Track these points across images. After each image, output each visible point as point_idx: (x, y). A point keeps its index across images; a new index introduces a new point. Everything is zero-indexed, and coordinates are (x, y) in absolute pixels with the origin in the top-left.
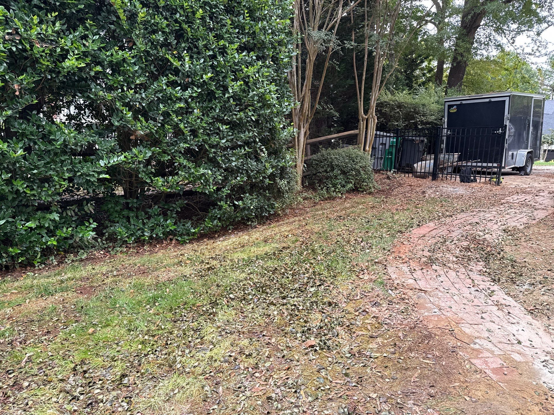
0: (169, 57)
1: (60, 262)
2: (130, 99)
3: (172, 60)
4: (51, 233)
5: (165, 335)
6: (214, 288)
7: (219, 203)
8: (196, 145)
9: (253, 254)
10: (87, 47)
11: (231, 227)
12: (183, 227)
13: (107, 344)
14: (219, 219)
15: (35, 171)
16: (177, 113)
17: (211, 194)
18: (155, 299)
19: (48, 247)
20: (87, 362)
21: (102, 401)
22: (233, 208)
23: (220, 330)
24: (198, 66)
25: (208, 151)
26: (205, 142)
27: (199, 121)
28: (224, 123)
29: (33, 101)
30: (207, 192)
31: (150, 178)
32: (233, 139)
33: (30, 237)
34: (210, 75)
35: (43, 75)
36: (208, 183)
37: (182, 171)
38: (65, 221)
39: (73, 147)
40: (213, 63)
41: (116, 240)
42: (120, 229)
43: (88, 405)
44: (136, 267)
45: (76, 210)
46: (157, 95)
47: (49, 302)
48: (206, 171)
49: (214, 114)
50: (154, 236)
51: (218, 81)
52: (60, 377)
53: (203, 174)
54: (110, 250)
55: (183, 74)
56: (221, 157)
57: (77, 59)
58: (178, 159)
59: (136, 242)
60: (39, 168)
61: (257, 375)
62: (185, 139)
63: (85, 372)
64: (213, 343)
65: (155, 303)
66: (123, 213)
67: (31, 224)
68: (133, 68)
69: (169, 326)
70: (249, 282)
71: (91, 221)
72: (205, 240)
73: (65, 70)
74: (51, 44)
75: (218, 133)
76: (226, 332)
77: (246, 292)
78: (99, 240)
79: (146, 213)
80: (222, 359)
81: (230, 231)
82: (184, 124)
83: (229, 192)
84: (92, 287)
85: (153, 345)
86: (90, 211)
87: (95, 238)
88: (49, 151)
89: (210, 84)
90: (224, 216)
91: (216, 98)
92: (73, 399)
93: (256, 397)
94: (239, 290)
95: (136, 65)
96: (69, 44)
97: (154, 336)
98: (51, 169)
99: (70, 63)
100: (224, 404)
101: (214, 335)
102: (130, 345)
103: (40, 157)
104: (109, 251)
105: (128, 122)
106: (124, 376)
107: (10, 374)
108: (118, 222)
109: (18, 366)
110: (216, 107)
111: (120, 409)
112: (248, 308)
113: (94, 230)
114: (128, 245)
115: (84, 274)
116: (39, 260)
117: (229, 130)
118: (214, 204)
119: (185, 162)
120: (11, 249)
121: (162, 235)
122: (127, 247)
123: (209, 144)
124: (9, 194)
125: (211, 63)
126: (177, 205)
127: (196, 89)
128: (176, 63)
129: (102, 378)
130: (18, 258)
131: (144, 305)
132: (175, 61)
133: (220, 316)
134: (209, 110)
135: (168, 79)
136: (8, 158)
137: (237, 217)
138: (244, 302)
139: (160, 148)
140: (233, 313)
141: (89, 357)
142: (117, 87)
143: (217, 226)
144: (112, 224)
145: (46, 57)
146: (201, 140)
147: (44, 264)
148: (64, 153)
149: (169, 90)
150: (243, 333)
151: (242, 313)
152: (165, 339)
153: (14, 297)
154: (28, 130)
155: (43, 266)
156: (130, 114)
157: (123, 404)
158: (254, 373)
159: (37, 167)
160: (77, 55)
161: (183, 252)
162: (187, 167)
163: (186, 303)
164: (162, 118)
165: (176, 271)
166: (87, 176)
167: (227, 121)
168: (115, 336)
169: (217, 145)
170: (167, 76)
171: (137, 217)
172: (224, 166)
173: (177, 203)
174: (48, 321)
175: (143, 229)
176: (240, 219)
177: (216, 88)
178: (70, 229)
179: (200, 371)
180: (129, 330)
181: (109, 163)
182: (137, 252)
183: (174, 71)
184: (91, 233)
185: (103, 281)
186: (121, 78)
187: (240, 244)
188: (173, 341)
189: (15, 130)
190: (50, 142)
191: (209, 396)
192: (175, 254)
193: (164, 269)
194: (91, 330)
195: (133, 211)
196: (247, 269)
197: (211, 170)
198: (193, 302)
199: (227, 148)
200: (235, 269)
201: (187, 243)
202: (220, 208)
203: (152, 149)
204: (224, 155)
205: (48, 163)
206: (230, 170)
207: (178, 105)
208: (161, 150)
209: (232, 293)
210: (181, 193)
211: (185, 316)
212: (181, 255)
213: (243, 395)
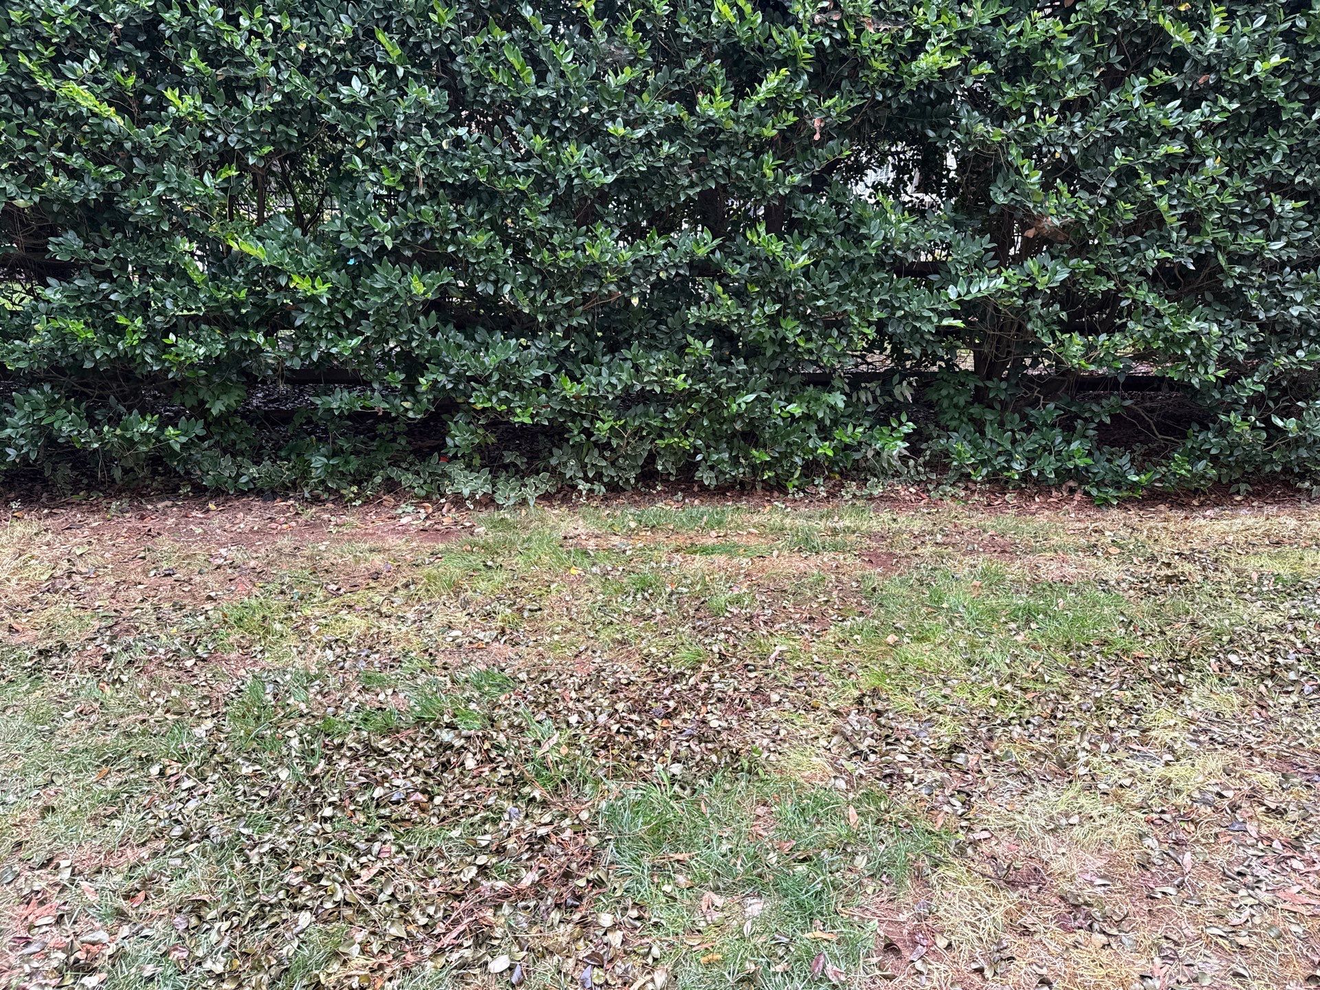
0: (1166, 22)
1: (832, 495)
2: (1045, 140)
3: (1171, 30)
4: (825, 433)
5: (1052, 696)
6: (1183, 628)
7: (1222, 417)
8: (1190, 255)
9: (1308, 570)
10: (970, 20)
11: (1243, 487)
12: (1107, 465)
13: (923, 676)
14: (1215, 460)
15: (821, 303)
16: (1155, 170)
17: (1204, 390)
18: (1029, 616)
19: (816, 462)
20: (884, 697)
21: (911, 780)
22: (1264, 435)
23: (1193, 727)
24: (1245, 39)
25: (1222, 270)
26: (1217, 247)
27: (1213, 190)
28: (1289, 192)
29: (841, 152)
30: (1195, 381)
31: (1053, 334)
32: (1307, 239)
33: (789, 435)
34: (1276, 60)
35: (868, 95)
36: (1204, 358)
37: (1138, 322)
38: (853, 413)
39: (899, 253)
40: (1294, 25)
41: (946, 468)
42: (960, 446)
43: (885, 777)
44: (986, 535)
45: (878, 392)
46: (1112, 125)
47: (811, 565)
48: (1205, 325)
49: (1265, 169)
50: (1035, 474)
51: (1296, 73)
52: (833, 705)
53: (1193, 333)
54: (930, 487)
55: (1196, 62)
56: (1259, 289)
57: (944, 51)
58: (1133, 289)
59: (989, 482)
60: (828, 296)
61: (1296, 864)
62: (1162, 237)
63: (879, 713)
64: (1171, 750)
65: (1028, 622)
66: (972, 411)
67: (795, 409)
68: (1065, 61)
69: (1062, 680)
70: (1292, 638)
71: (904, 418)
72: (1162, 507)
73: (915, 79)
74: (896, 23)
75: (1266, 221)
76: (1212, 739)
77: (1280, 660)
78: (911, 462)
79: (1024, 417)
80: (1196, 795)
81: (1238, 498)
82: (1171, 197)
83: (1262, 388)
84: (891, 555)
85: (1022, 708)
86: (905, 398)
87: (905, 456)
88: (853, 261)
89: (1270, 86)
90: (1231, 454)
91: (1278, 124)
92: (855, 754)
93: (1286, 914)
94: (1257, 649)
95: (1073, 53)
96: (932, 18)
97: (1025, 690)
98: (849, 300)
99: (930, 60)
100: (1195, 892)
101: (1177, 734)
102: (972, 693)
103: (834, 274)
104: (928, 491)
105: (1027, 196)
106: (956, 748)
107: (750, 671)
108: (955, 430)
109: (762, 663)
110: (1274, 149)
111: (946, 808)
112: (1281, 700)
113: (907, 437)
114: (970, 485)
115: (876, 526)
116: (796, 483)
117: (1300, 214)
118: (1206, 420)
119: (1151, 300)
120: (754, 452)
121: (1053, 476)
122: (966, 488)
123: (1228, 253)
124: (768, 344)
125: (1288, 24)
126: (1103, 410)
127: (1223, 101)
128: (1182, 37)
129: (912, 736)
130: (763, 470)
131: (1004, 619)
132: (1179, 30)
133: (1195, 697)
134: (1250, 160)
135: (1151, 80)
136: (780, 272)
137: (1272, 461)
138: (1269, 683)
139: (1091, 260)
140: (1236, 702)
141: (887, 687)
142: (1019, 110)
143: (1203, 477)
144: (942, 433)
145: (881, 54)
146: (1208, 241)
147: (804, 492)
148: (880, 264)
149: (1151, 110)
150: (1263, 755)
151: (1262, 707)
152: (1051, 705)
153: (753, 542)
154: (821, 216)
155: (802, 495)
156: (1036, 177)
157: (953, 800)
158: (1289, 858)
159: (824, 295)
160: (945, 40)
161: (1100, 525)
162: (1153, 312)
163: (1105, 642)
164: (1113, 184)
165: (1082, 566)
166: (917, 318)
167: (1301, 188)
168: (939, 664)
169: (1254, 256)
170: (1147, 73)
171: (1002, 424)
172: (1262, 316)
173: (1104, 402)
174: (811, 599)
175: (1011, 455)
176: (1278, 469)
177: (1287, 97)
178: (860, 430)
179: (1137, 801)
180: (969, 660)
181: (969, 292)
182: (989, 505)
183: (1171, 58)
184: (899, 443)
185: (915, 548)
186: (1031, 89)
187: (1269, 536)
188: (1069, 716)
189: (799, 216)
190: (859, 241)
191: (1155, 860)
192: (1078, 525)
193: (1053, 554)
194: (891, 639)
195: (993, 408)
196: (1287, 605)
197: (1220, 324)
198: (1124, 643)
199: (1283, 265)
200: (1247, 596)
201: (1112, 505)
202: (1224, 430)
203: (1073, 262)
204: (1270, 285)
205: (846, 286)
206: (1278, 329)
207: (1162, 150)
208: (1093, 266)
209: (1235, 652)
210: (1122, 380)
211: (1102, 671)
212: (1096, 531)
213: (1250, 895)
